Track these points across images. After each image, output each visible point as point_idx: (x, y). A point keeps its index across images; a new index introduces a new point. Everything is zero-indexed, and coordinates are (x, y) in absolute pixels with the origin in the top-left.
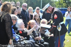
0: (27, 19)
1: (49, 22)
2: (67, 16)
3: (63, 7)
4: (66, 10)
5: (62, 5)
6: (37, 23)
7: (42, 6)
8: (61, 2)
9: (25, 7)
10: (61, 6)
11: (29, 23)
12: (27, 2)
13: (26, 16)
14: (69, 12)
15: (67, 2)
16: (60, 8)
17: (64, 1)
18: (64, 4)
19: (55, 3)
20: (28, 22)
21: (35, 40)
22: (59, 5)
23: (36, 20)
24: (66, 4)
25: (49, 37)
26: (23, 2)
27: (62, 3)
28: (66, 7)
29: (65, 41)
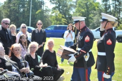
0: (8, 42)
1: (42, 45)
2: (67, 37)
3: (61, 24)
4: (65, 29)
5: (60, 21)
6: (24, 48)
7: (31, 22)
8: (58, 17)
9: (6, 24)
10: (58, 22)
11: (11, 48)
12: (9, 17)
13: (7, 37)
14: (70, 31)
15: (67, 16)
16: (58, 26)
17: (63, 16)
18: (63, 19)
19: (50, 19)
20: (10, 46)
21: (20, 73)
22: (56, 21)
23: (23, 43)
24: (65, 19)
25: (42, 68)
26: (4, 16)
27: (61, 17)
28: (65, 24)
29: (64, 73)
